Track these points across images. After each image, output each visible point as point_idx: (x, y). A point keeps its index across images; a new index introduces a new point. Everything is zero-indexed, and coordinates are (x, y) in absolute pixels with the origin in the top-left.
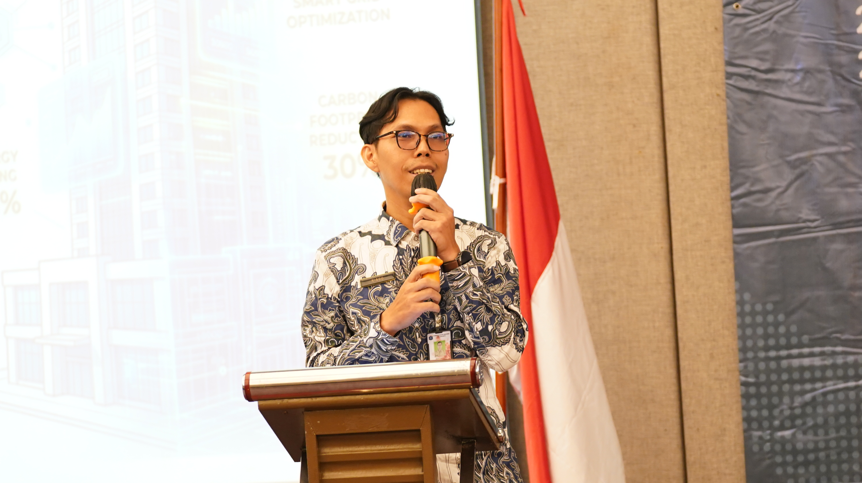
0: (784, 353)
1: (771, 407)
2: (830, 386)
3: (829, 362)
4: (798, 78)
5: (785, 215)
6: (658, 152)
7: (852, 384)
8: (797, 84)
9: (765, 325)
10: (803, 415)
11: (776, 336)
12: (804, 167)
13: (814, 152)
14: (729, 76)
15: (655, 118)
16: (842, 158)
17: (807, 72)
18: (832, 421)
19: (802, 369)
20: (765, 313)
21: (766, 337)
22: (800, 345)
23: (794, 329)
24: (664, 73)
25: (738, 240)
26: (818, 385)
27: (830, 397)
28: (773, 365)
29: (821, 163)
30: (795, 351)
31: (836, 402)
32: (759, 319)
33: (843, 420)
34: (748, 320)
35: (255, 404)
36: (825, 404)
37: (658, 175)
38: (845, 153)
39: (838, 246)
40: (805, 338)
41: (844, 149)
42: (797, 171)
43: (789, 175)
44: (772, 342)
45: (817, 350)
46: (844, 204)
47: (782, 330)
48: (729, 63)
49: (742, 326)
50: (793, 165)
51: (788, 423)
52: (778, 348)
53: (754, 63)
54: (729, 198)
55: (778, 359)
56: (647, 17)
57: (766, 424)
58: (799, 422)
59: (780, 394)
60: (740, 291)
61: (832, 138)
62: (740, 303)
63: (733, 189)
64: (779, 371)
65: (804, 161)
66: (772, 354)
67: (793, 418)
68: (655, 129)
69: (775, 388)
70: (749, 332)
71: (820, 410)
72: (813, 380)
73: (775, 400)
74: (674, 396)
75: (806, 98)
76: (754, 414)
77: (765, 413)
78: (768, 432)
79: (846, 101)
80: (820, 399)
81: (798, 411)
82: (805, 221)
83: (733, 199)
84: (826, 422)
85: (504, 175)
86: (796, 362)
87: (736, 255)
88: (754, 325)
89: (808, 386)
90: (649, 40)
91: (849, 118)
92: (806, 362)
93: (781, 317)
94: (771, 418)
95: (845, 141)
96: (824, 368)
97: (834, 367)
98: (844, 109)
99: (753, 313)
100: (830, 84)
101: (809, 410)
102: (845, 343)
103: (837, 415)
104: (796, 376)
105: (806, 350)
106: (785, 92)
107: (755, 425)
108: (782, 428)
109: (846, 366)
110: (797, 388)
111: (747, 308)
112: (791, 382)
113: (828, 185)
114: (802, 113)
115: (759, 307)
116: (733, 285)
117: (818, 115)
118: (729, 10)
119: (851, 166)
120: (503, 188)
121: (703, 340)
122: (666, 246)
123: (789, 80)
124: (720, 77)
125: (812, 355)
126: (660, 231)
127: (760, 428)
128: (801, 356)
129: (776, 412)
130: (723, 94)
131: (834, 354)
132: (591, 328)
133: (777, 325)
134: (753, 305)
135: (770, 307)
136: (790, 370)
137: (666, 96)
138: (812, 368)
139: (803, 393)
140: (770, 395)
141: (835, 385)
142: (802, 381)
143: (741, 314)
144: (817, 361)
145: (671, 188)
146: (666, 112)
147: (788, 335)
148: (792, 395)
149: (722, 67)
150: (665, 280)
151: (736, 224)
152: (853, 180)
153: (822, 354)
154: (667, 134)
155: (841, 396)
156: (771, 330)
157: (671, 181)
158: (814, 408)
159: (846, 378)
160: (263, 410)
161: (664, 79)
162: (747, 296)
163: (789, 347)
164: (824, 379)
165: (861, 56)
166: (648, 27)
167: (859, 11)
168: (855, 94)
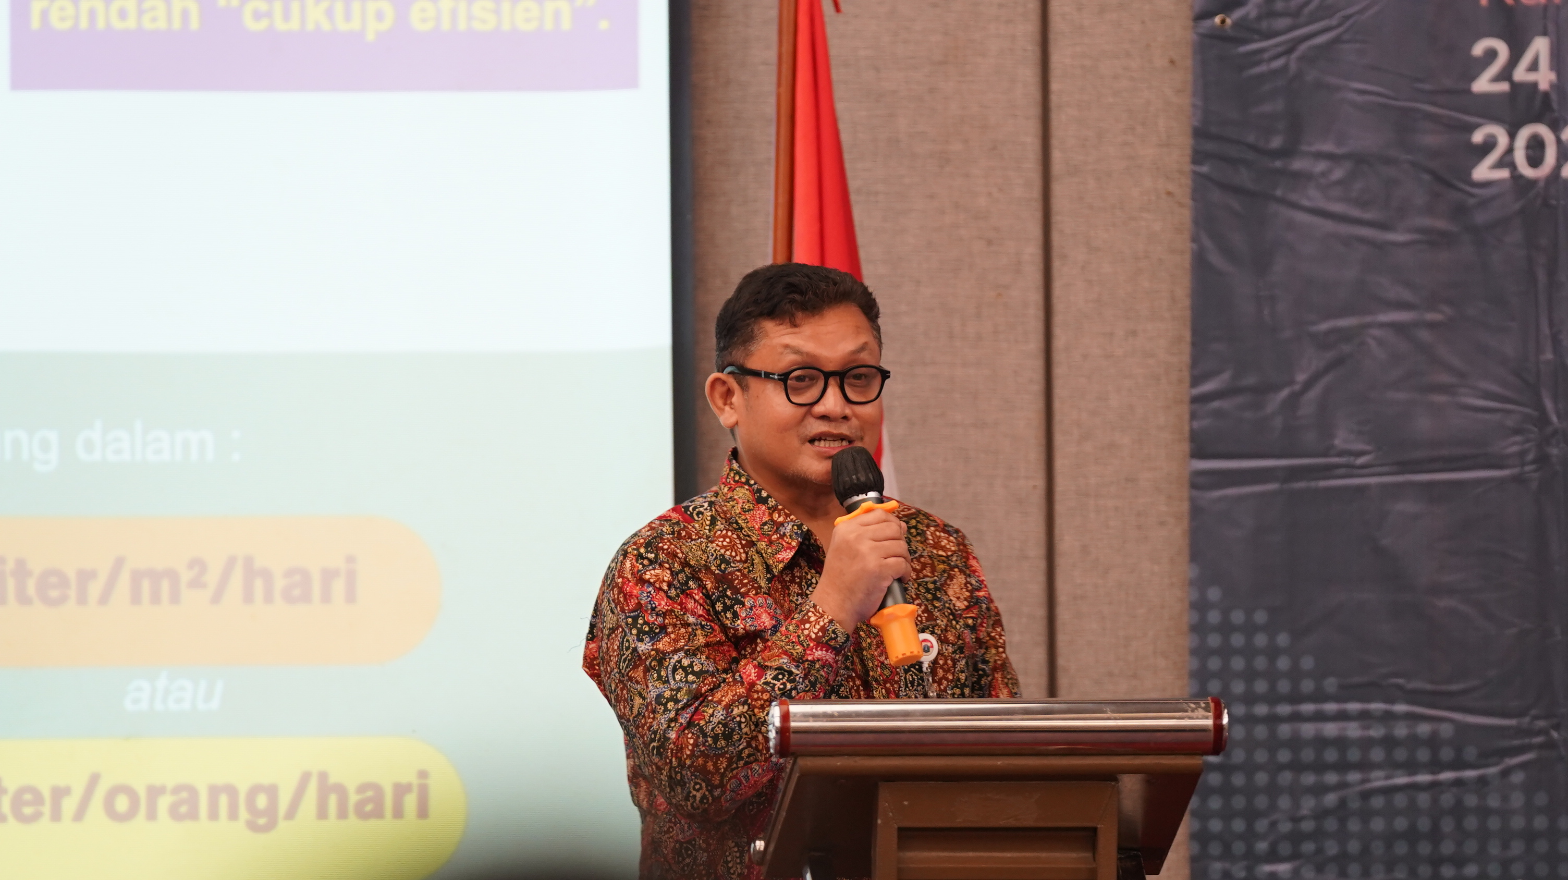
0: (1284, 709)
1: (1251, 815)
2: (1378, 779)
3: (1377, 732)
4: (1340, 172)
6: (1036, 297)
7: (1423, 778)
8: (1339, 182)
9: (1249, 652)
10: (1318, 835)
11: (1272, 676)
12: (1346, 348)
13: (1368, 319)
14: (1201, 157)
15: (1034, 230)
16: (1424, 335)
17: (1360, 160)
18: (1378, 848)
19: (1321, 742)
20: (1250, 629)
21: (1250, 675)
22: (1319, 697)
23: (1307, 663)
24: (1055, 142)
25: (1199, 482)
26: (1354, 777)
27: (1378, 802)
28: (1261, 731)
29: (1380, 342)
30: (1308, 708)
31: (1390, 813)
32: (1238, 640)
33: (1401, 848)
34: (1214, 640)
36: (1366, 815)
37: (1035, 344)
38: (1432, 326)
39: (1406, 506)
40: (1331, 684)
41: (1430, 316)
42: (1330, 355)
43: (1314, 360)
44: (1261, 686)
45: (1353, 707)
46: (1423, 424)
47: (1283, 663)
49: (1200, 652)
50: (1322, 342)
51: (1285, 848)
52: (1273, 698)
53: (1251, 136)
54: (1187, 399)
55: (1273, 720)
56: (1028, 28)
57: (1239, 847)
58: (1308, 847)
59: (1273, 790)
60: (1200, 583)
61: (1407, 295)
62: (1200, 606)
63: (1195, 381)
64: (1273, 744)
65: (1344, 336)
66: (1261, 710)
67: (1296, 838)
68: (1032, 251)
69: (1261, 778)
70: (1214, 664)
71: (1354, 826)
72: (1343, 766)
73: (1261, 802)
75: (1356, 213)
76: (1216, 825)
77: (1239, 825)
78: (1243, 864)
79: (1440, 224)
80: (1355, 805)
81: (1308, 826)
82: (1341, 454)
83: (1195, 400)
84: (1366, 850)
86: (1308, 730)
87: (1196, 511)
88: (1225, 652)
89: (1331, 778)
90: (1029, 74)
91: (1443, 257)
92: (1330, 729)
93: (1283, 639)
94: (1250, 836)
95: (1433, 301)
96: (1366, 744)
97: (1389, 742)
98: (1435, 240)
99: (1226, 628)
101: (1331, 824)
102: (1413, 697)
103: (1390, 838)
104: (1308, 755)
105: (1331, 707)
106: (1313, 197)
107: (1215, 849)
108: (1273, 856)
109: (1414, 741)
110: (1309, 779)
111: (1214, 617)
112: (1297, 767)
113: (1393, 386)
114: (1347, 242)
115: (1238, 617)
116: (1186, 570)
117: (1380, 247)
118: (1205, 27)
119: (1443, 351)
121: (1111, 674)
122: (1041, 483)
123: (1324, 174)
124: (1181, 158)
125: (1342, 716)
126: (1033, 455)
127: (1227, 854)
128: (1320, 717)
129: (1261, 825)
131: (1388, 717)
133: (1273, 653)
134: (1226, 613)
135: (1260, 617)
136: (1295, 743)
137: (1058, 189)
138: (1341, 743)
139: (1319, 790)
140: (1250, 791)
141: (1388, 777)
142: (1320, 767)
143: (1199, 629)
144: (1353, 730)
145: (1059, 371)
146: (1056, 219)
147: (1295, 674)
148: (1296, 792)
149: (1186, 140)
150: (1037, 551)
151: (1198, 452)
152: (1445, 378)
153: (1364, 716)
154: (1056, 264)
155: (1400, 800)
156: (1260, 663)
157: (1059, 356)
158: (1343, 821)
159: (1411, 767)
161: (1056, 155)
162: (1214, 594)
163: (1295, 698)
164: (1365, 766)
165: (1478, 137)
166: (1029, 48)
167: (1478, 49)
168: (1460, 211)
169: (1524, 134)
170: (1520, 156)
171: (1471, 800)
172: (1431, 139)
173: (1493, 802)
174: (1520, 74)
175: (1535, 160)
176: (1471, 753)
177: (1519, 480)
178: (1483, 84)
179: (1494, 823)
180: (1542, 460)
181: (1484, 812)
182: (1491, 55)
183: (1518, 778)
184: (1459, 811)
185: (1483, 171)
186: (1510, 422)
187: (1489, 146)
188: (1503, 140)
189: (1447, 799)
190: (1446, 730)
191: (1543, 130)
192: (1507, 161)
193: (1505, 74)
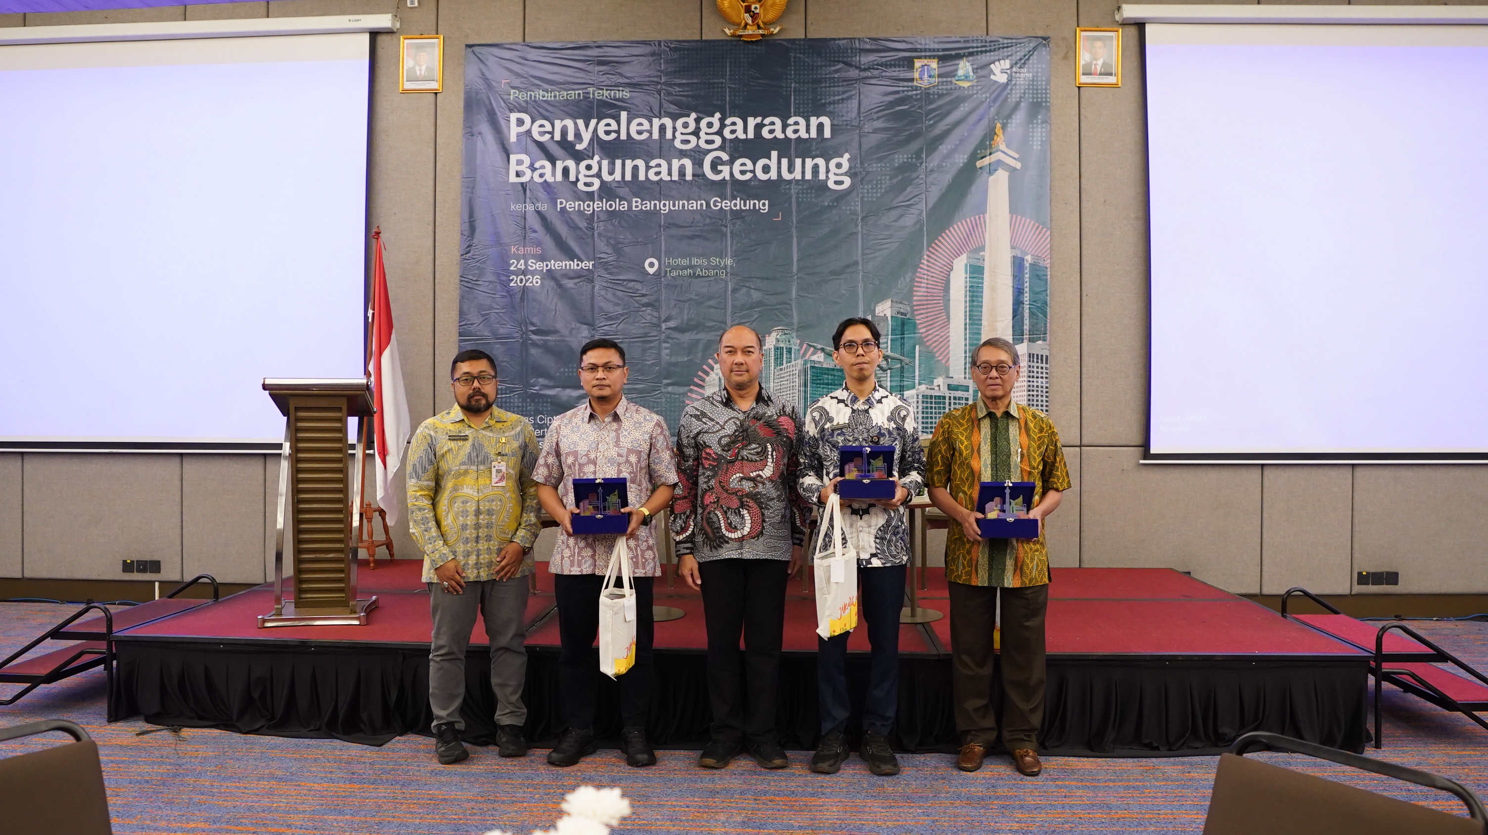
4: (487, 284)
5: (478, 333)
8: (486, 286)
12: (487, 317)
13: (491, 312)
14: (461, 281)
15: (432, 294)
16: (501, 314)
17: (490, 282)
25: (461, 341)
29: (493, 316)
35: (267, 392)
37: (431, 315)
38: (503, 313)
39: (498, 346)
41: (502, 311)
42: (484, 318)
43: (482, 319)
46: (501, 331)
48: (461, 277)
50: (483, 315)
53: (471, 277)
54: (458, 326)
56: (432, 257)
61: (498, 307)
65: (487, 314)
68: (431, 298)
74: (432, 396)
75: (489, 292)
79: (504, 294)
83: (460, 326)
85: (374, 310)
91: (505, 300)
95: (503, 308)
98: (503, 297)
100: (499, 287)
106: (481, 289)
113: (496, 324)
114: (488, 297)
117: (494, 298)
118: (463, 257)
119: (504, 318)
120: (373, 314)
122: (433, 341)
123: (484, 285)
124: (457, 281)
126: (431, 335)
130: (458, 288)
132: (402, 369)
149: (458, 278)
150: (431, 353)
151: (460, 336)
152: (505, 323)
160: (270, 395)
165: (511, 278)
166: (432, 261)
167: (511, 262)
168: (508, 292)
169: (519, 277)
170: (518, 282)
171: (508, 400)
172: (504, 278)
173: (512, 401)
174: (519, 266)
175: (521, 283)
176: (508, 392)
177: (517, 341)
178: (512, 268)
179: (512, 405)
180: (522, 338)
181: (510, 402)
182: (514, 263)
183: (516, 396)
184: (506, 402)
185: (512, 284)
186: (516, 331)
187: (513, 280)
188: (515, 279)
189: (504, 400)
190: (504, 387)
191: (522, 277)
192: (516, 282)
193: (516, 266)
